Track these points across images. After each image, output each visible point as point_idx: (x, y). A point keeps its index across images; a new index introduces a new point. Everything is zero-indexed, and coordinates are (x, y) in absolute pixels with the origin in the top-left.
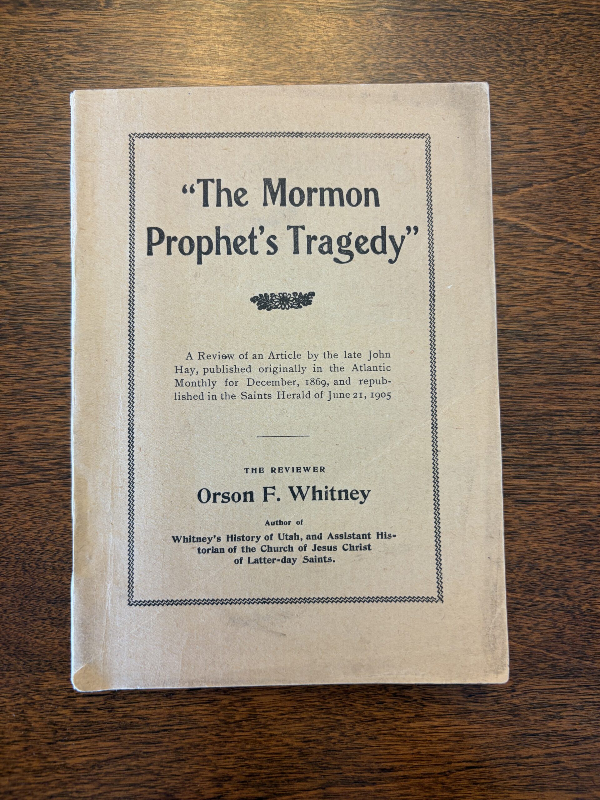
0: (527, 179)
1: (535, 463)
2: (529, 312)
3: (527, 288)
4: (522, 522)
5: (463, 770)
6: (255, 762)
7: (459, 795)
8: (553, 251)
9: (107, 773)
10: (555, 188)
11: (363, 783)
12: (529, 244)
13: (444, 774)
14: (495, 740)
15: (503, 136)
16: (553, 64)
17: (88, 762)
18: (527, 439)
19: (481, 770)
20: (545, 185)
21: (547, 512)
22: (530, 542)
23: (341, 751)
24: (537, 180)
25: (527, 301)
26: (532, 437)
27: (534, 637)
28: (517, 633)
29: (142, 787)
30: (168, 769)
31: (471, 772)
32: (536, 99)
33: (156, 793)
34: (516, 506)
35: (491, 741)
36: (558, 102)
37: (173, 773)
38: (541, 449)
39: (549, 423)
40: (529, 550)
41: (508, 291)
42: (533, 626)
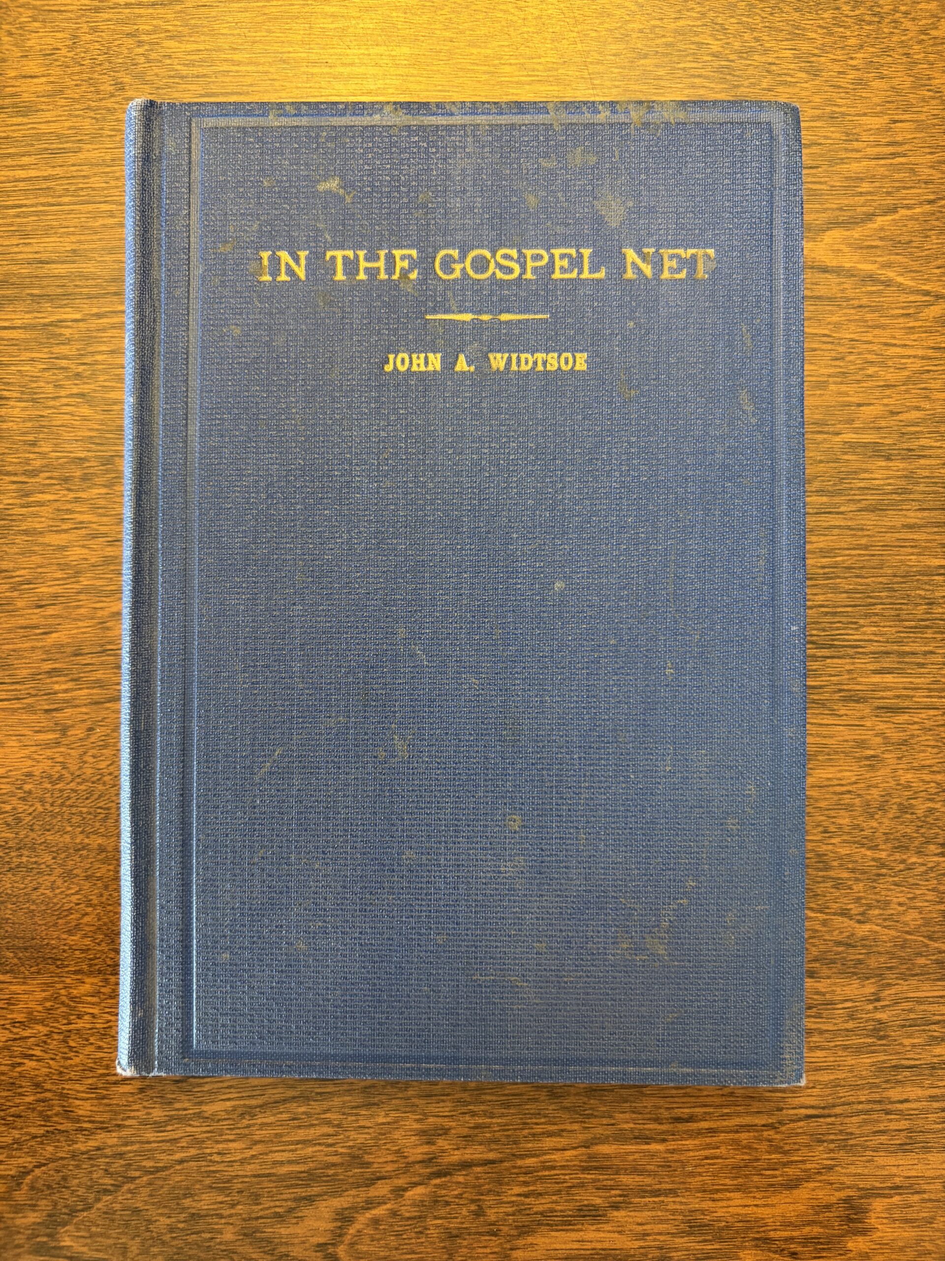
0: (889, 201)
1: (907, 649)
2: (892, 413)
3: (891, 376)
4: (887, 741)
5: (800, 1120)
6: (482, 1108)
7: (796, 1158)
8: (932, 315)
9: (263, 1125)
10: (933, 214)
11: (647, 1139)
12: (893, 306)
13: (772, 1126)
14: (850, 1075)
15: (847, 134)
16: (925, 18)
17: (235, 1108)
18: (893, 613)
19: (829, 1120)
20: (918, 210)
21: (928, 726)
22: (901, 772)
23: (612, 1091)
24: (905, 202)
25: (889, 397)
26: (901, 609)
27: (907, 918)
28: (881, 912)
29: (315, 1145)
30: (353, 1118)
31: (813, 1123)
32: (899, 74)
33: (336, 1154)
34: (877, 716)
35: (844, 1076)
36: (934, 78)
37: (362, 1123)
38: (916, 627)
39: (927, 587)
40: (898, 785)
41: (858, 381)
42: (907, 901)
